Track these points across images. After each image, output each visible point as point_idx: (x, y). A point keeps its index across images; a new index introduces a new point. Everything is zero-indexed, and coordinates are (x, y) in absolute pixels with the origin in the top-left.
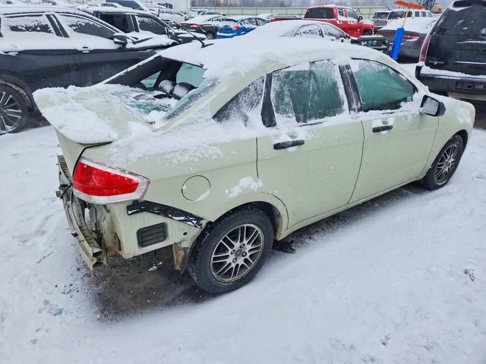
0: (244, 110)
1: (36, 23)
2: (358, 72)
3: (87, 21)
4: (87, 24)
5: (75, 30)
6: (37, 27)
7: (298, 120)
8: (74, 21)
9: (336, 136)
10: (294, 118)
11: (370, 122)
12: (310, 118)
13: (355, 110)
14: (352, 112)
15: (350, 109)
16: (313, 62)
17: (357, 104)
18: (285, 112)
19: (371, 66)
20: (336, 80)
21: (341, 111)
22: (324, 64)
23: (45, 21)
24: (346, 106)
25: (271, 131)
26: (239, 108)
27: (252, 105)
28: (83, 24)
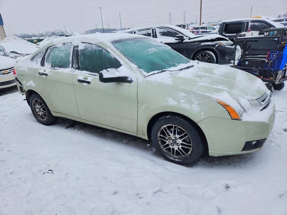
0: (37, 59)
1: (147, 33)
2: (83, 49)
3: (168, 30)
4: (168, 32)
5: (161, 35)
6: (146, 34)
7: (52, 67)
8: (162, 30)
9: (59, 77)
10: (51, 65)
11: (77, 75)
12: (56, 67)
13: (74, 68)
14: (73, 68)
15: (72, 67)
16: (65, 44)
17: (76, 66)
18: (48, 62)
19: (92, 47)
20: (71, 52)
21: (69, 67)
22: (69, 44)
23: (150, 31)
24: (71, 65)
25: (41, 67)
26: (37, 58)
27: (40, 57)
28: (166, 32)
